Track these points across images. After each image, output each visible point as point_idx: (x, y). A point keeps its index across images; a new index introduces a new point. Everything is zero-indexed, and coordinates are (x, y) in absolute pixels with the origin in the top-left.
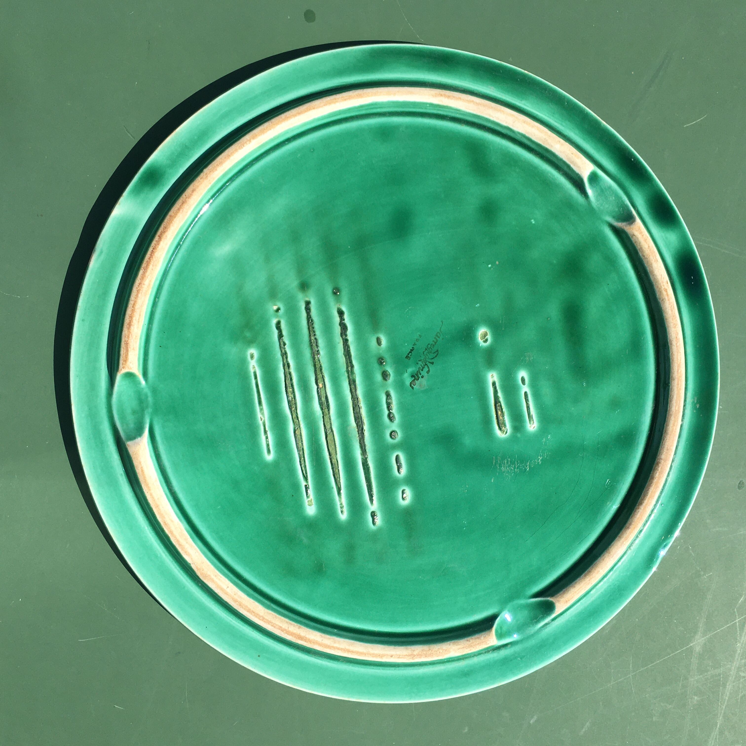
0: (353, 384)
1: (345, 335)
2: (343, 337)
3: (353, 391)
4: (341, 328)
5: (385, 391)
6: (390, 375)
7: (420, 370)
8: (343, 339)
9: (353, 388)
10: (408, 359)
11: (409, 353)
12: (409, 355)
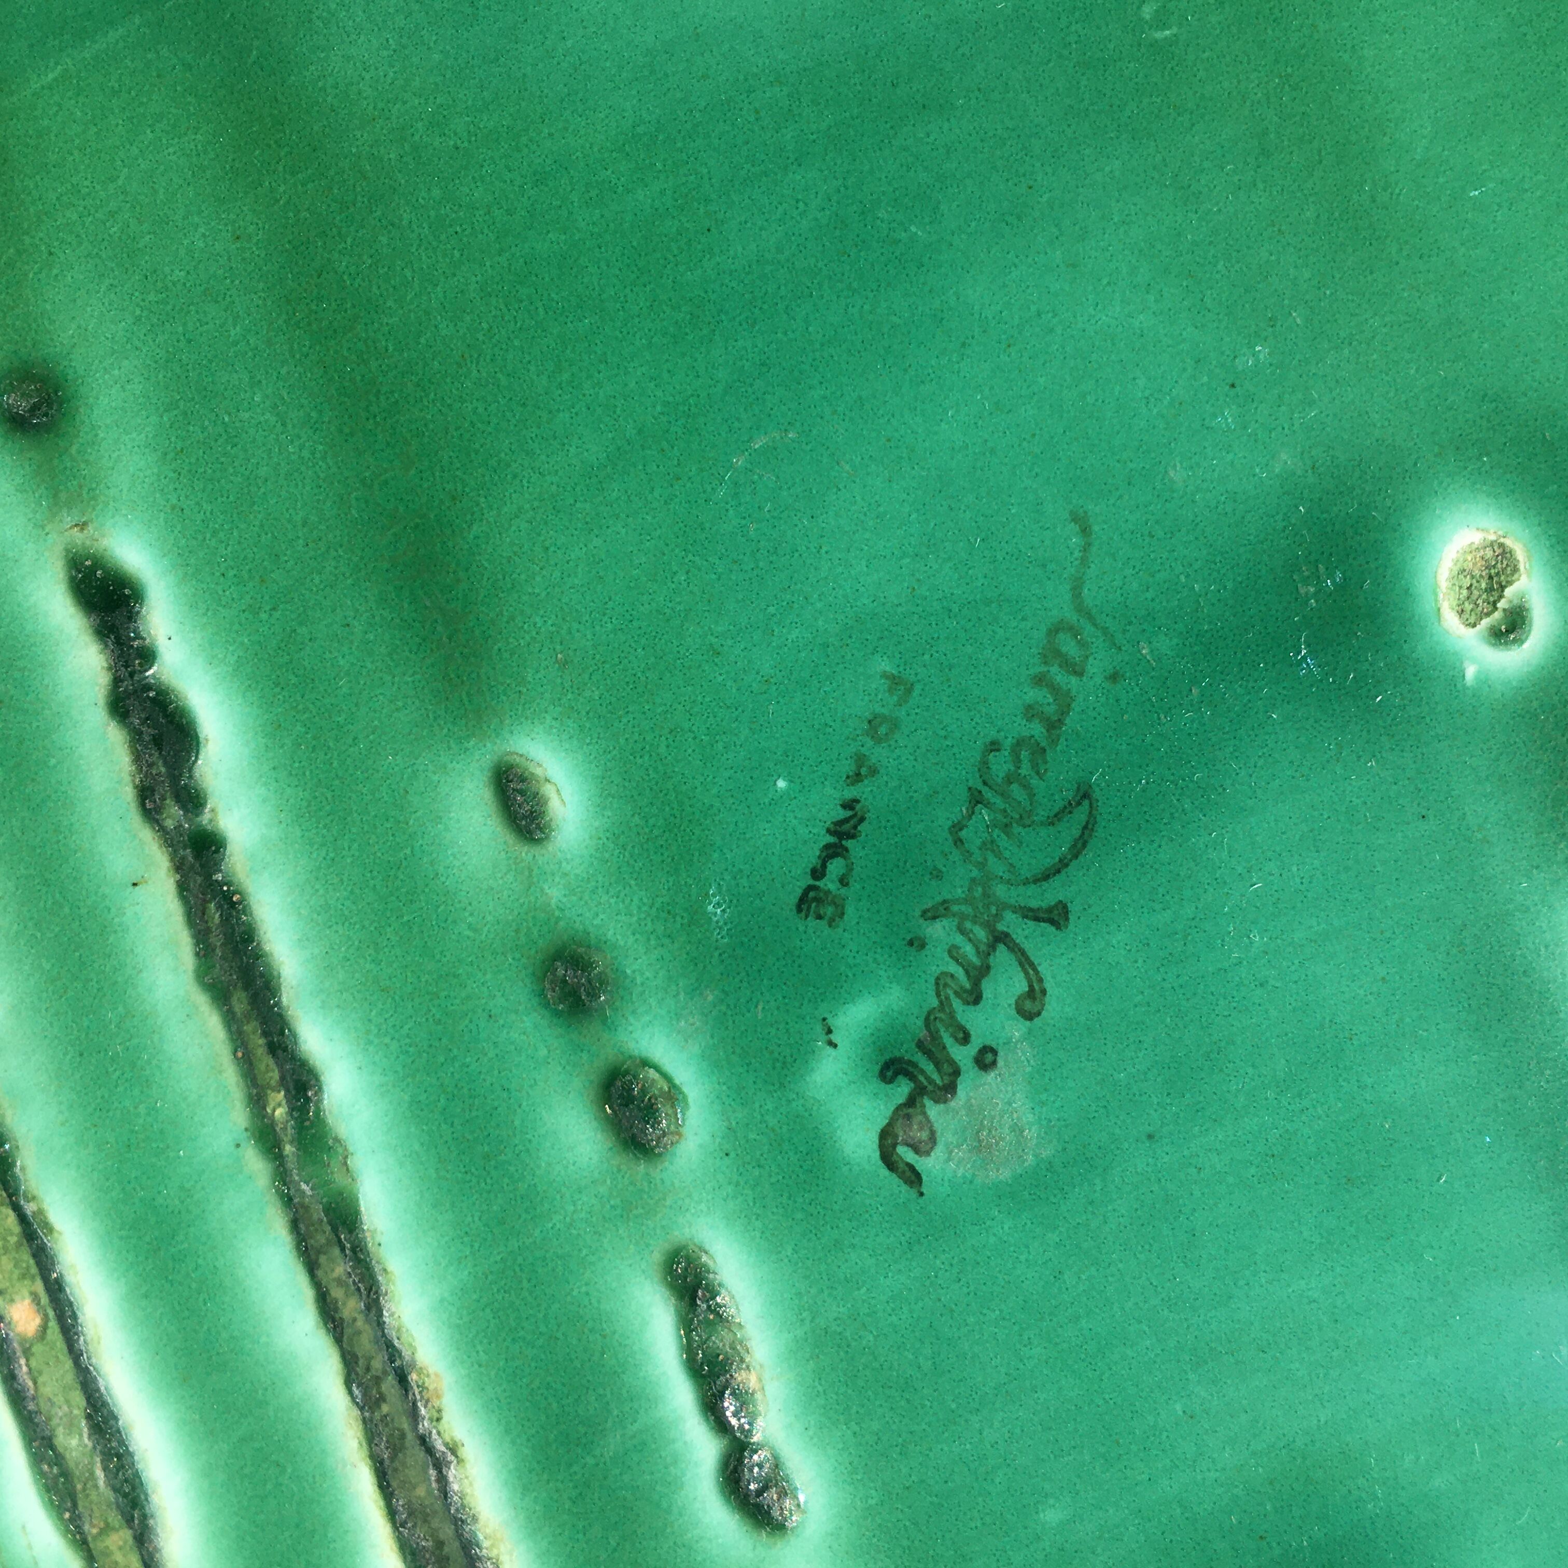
0: (336, 1251)
1: (178, 798)
2: (170, 824)
3: (351, 1307)
4: (136, 739)
5: (657, 1257)
6: (674, 1095)
7: (957, 1004)
8: (169, 839)
9: (339, 1282)
10: (819, 917)
11: (824, 866)
12: (829, 884)
